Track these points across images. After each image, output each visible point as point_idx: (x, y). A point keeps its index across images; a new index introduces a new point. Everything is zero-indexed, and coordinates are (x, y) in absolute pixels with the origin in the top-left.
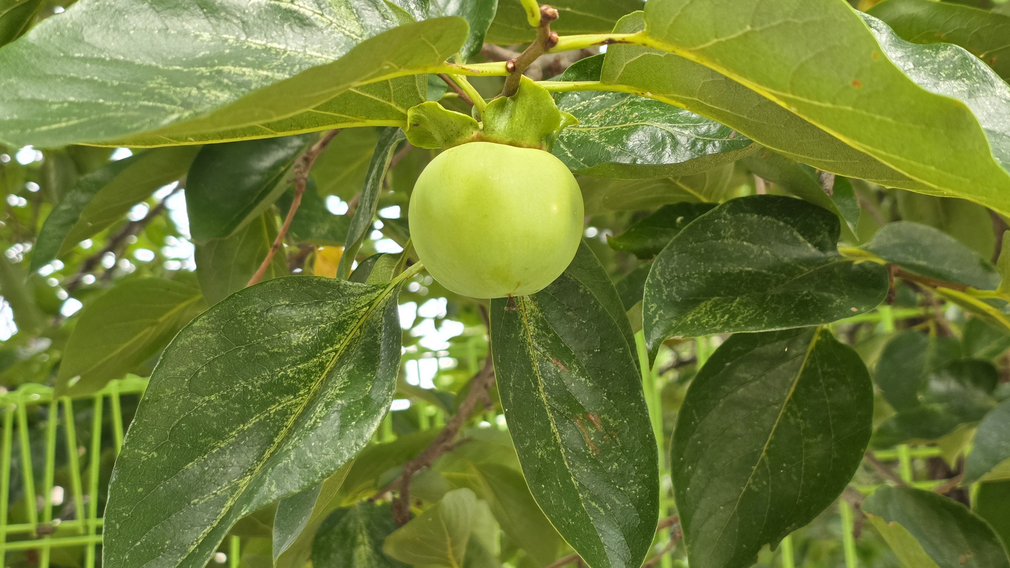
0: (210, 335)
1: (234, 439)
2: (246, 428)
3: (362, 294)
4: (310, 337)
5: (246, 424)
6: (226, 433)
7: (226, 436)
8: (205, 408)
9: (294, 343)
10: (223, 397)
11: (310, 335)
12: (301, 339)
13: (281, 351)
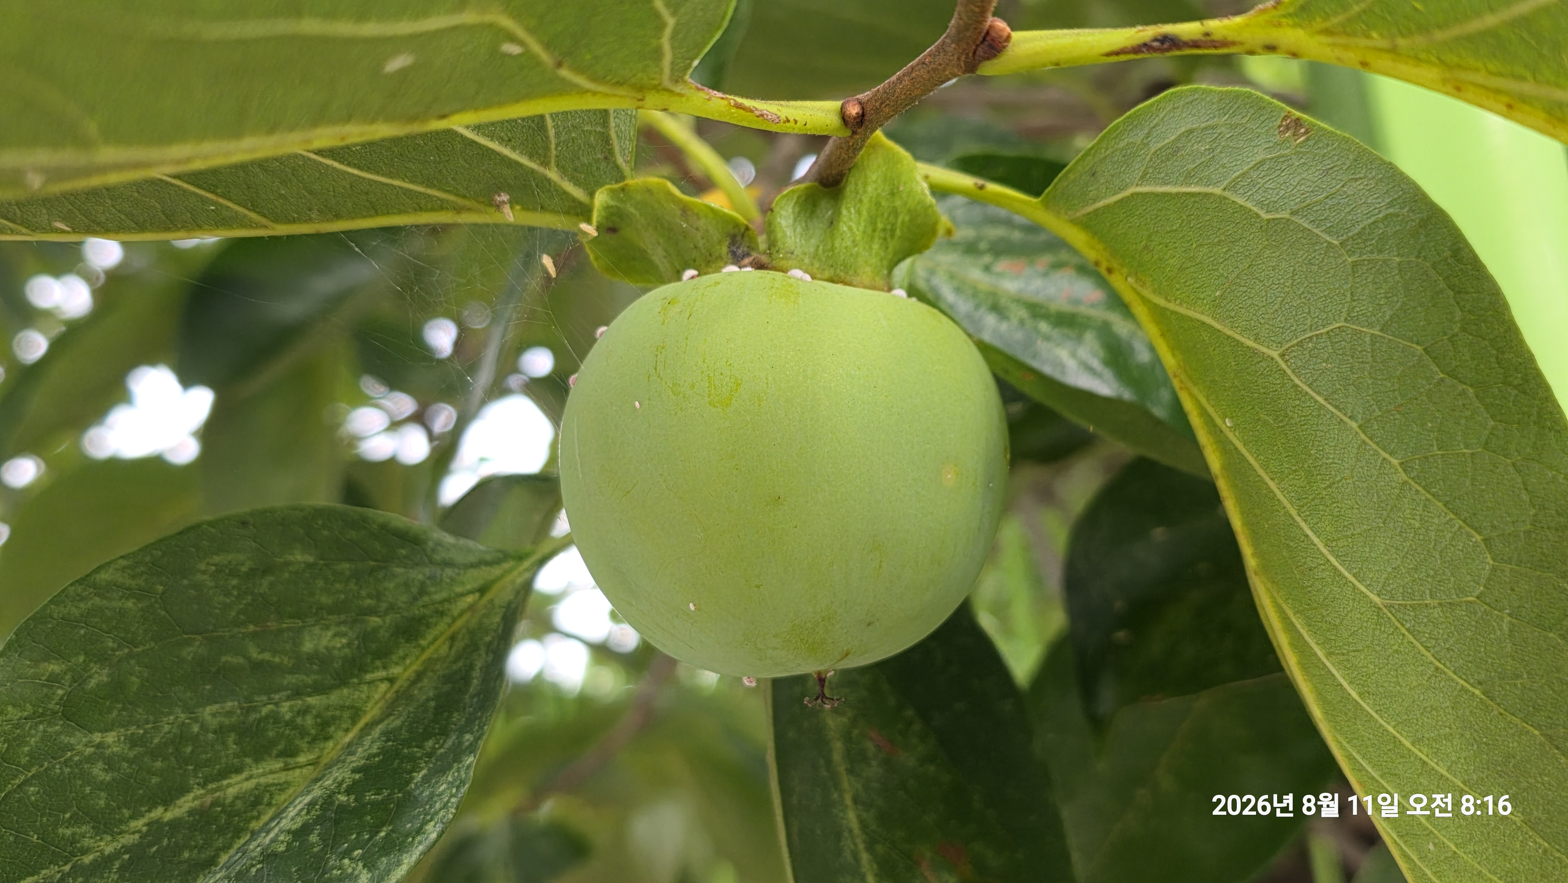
0: (130, 604)
1: (137, 836)
2: (168, 816)
3: (473, 566)
4: (344, 641)
5: (171, 808)
6: (121, 822)
7: (123, 827)
8: (90, 760)
9: (308, 646)
10: (133, 741)
11: (344, 635)
12: (324, 642)
13: (277, 660)
